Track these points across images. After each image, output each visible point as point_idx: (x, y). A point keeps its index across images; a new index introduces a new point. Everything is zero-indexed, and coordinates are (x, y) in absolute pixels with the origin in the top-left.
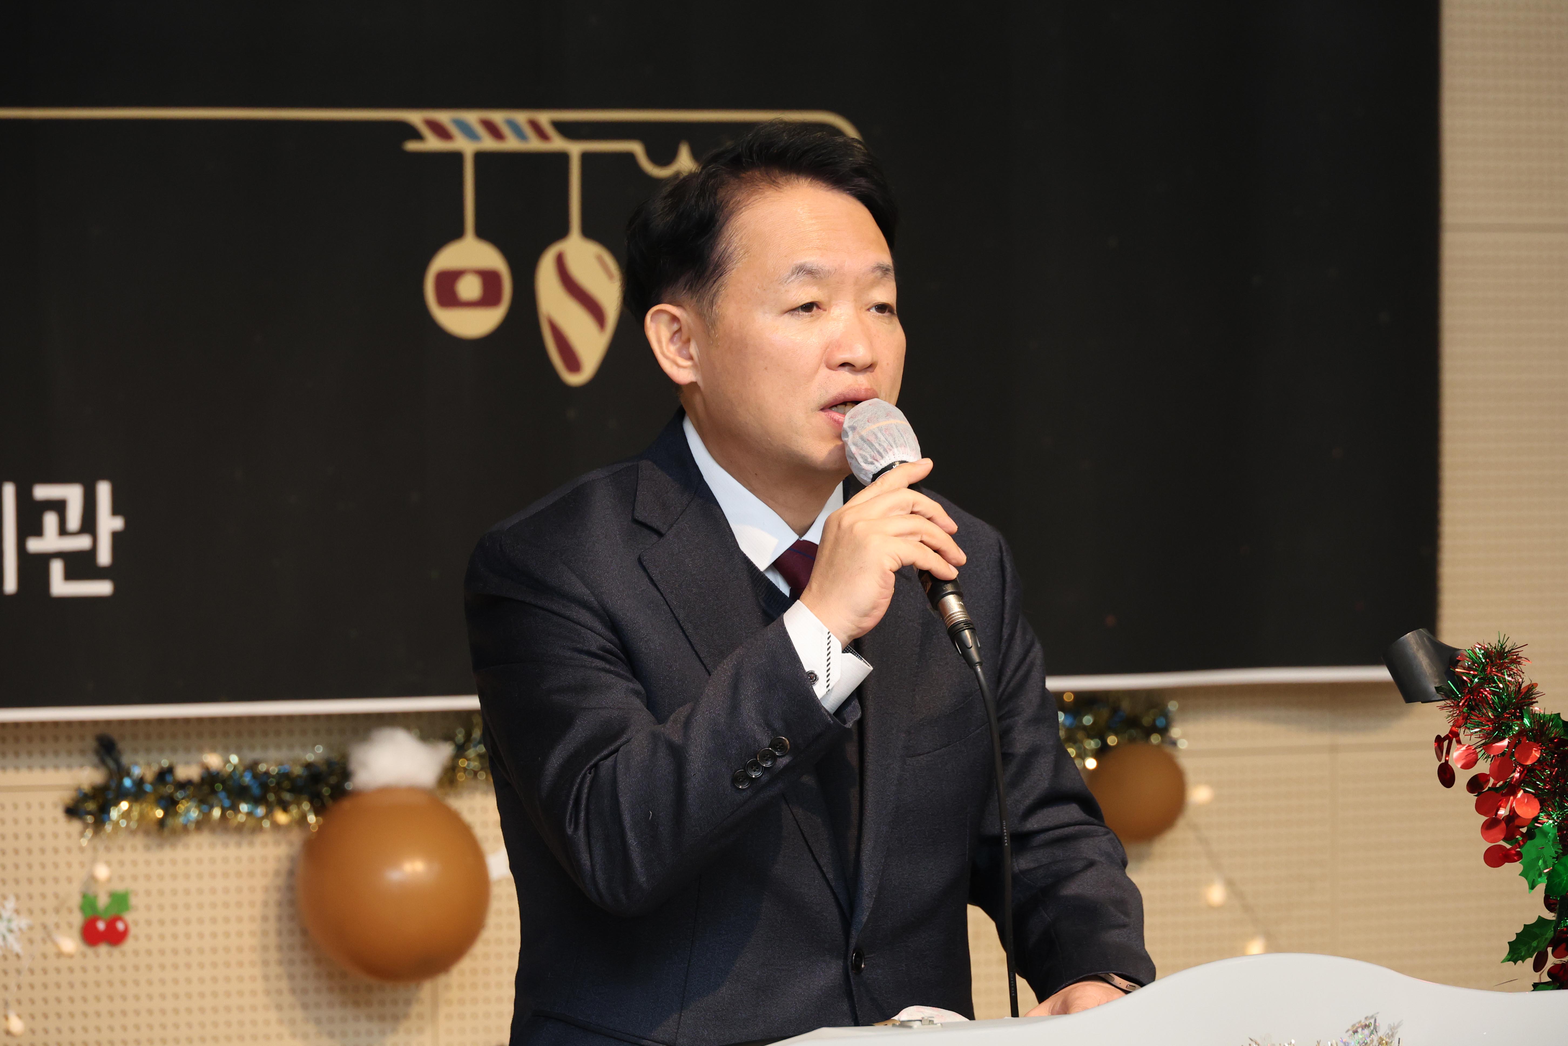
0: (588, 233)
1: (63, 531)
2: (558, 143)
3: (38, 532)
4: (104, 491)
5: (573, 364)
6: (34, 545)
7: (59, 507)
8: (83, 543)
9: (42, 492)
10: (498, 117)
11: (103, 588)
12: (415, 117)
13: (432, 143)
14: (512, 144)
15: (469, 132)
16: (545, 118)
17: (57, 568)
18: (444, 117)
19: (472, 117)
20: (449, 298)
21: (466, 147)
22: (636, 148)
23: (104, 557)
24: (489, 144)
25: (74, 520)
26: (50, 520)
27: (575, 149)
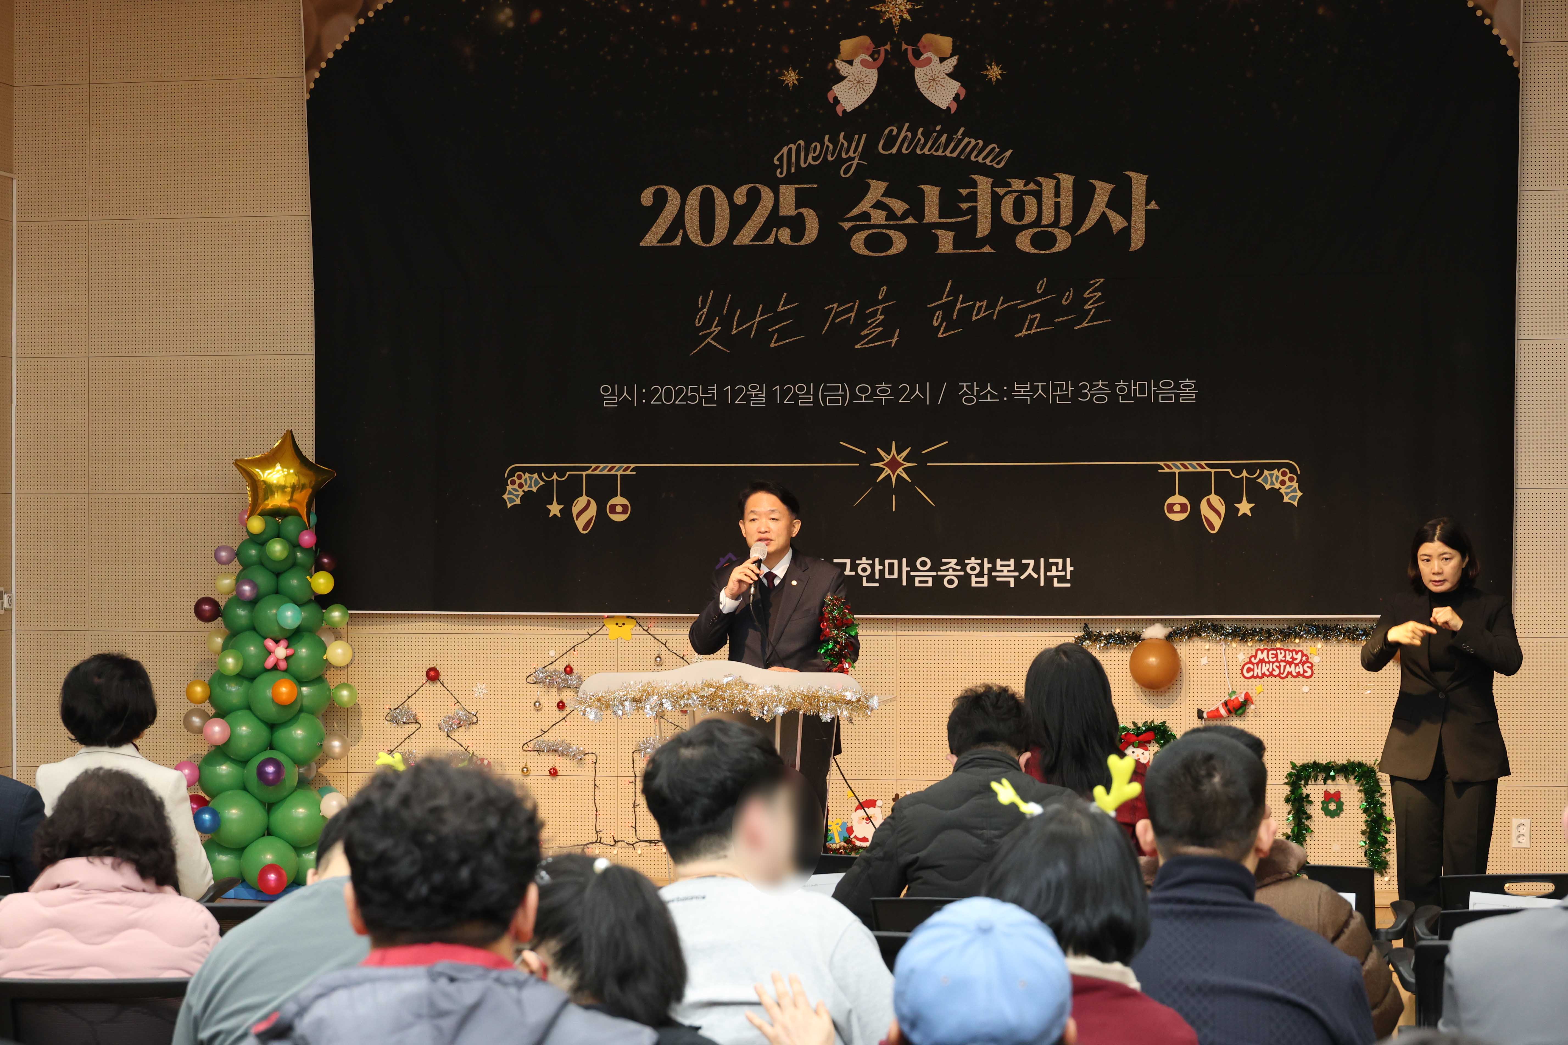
0: (1216, 494)
1: (1057, 570)
2: (1208, 469)
3: (1051, 571)
4: (1068, 560)
5: (1213, 528)
6: (1049, 574)
7: (1057, 564)
8: (1063, 573)
9: (1051, 560)
10: (1186, 463)
11: (1069, 585)
12: (1161, 463)
13: (1167, 470)
14: (1191, 470)
15: (1178, 467)
16: (1203, 463)
17: (1055, 580)
18: (1170, 463)
19: (1178, 463)
20: (1171, 510)
21: (1177, 471)
22: (1230, 470)
23: (1068, 577)
24: (1183, 470)
25: (1060, 568)
26: (1054, 568)
27: (1213, 471)
